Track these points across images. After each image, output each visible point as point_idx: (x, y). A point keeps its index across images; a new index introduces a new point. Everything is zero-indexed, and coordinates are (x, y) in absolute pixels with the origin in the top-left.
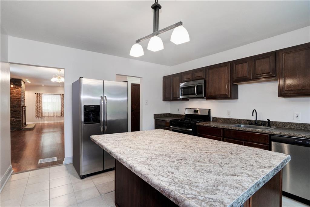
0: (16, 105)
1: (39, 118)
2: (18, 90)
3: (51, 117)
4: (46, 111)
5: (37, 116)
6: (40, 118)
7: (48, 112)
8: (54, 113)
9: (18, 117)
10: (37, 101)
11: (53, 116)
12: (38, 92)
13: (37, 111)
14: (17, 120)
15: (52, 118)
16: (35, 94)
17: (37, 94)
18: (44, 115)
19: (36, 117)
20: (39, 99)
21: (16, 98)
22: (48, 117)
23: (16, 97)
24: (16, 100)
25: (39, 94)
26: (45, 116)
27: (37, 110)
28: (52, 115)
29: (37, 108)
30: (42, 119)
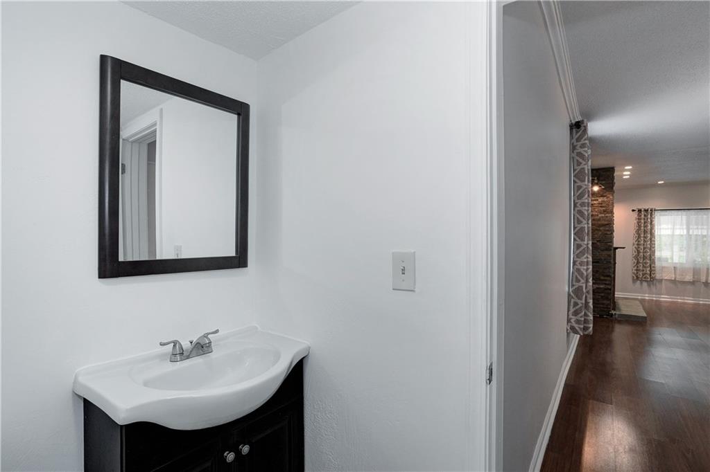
0: (598, 244)
1: (641, 283)
2: (605, 199)
3: (684, 283)
4: (664, 264)
5: (638, 278)
6: (645, 284)
7: (674, 267)
8: (696, 272)
9: (602, 278)
10: (638, 232)
11: (693, 283)
12: (643, 206)
13: (638, 263)
14: (602, 286)
15: (690, 287)
16: (633, 211)
17: (640, 211)
18: (658, 276)
19: (633, 279)
20: (645, 226)
21: (599, 223)
22: (674, 282)
23: (599, 220)
24: (600, 230)
25: (646, 211)
26: (661, 281)
27: (637, 257)
28: (689, 278)
29: (639, 252)
30: (653, 289)
